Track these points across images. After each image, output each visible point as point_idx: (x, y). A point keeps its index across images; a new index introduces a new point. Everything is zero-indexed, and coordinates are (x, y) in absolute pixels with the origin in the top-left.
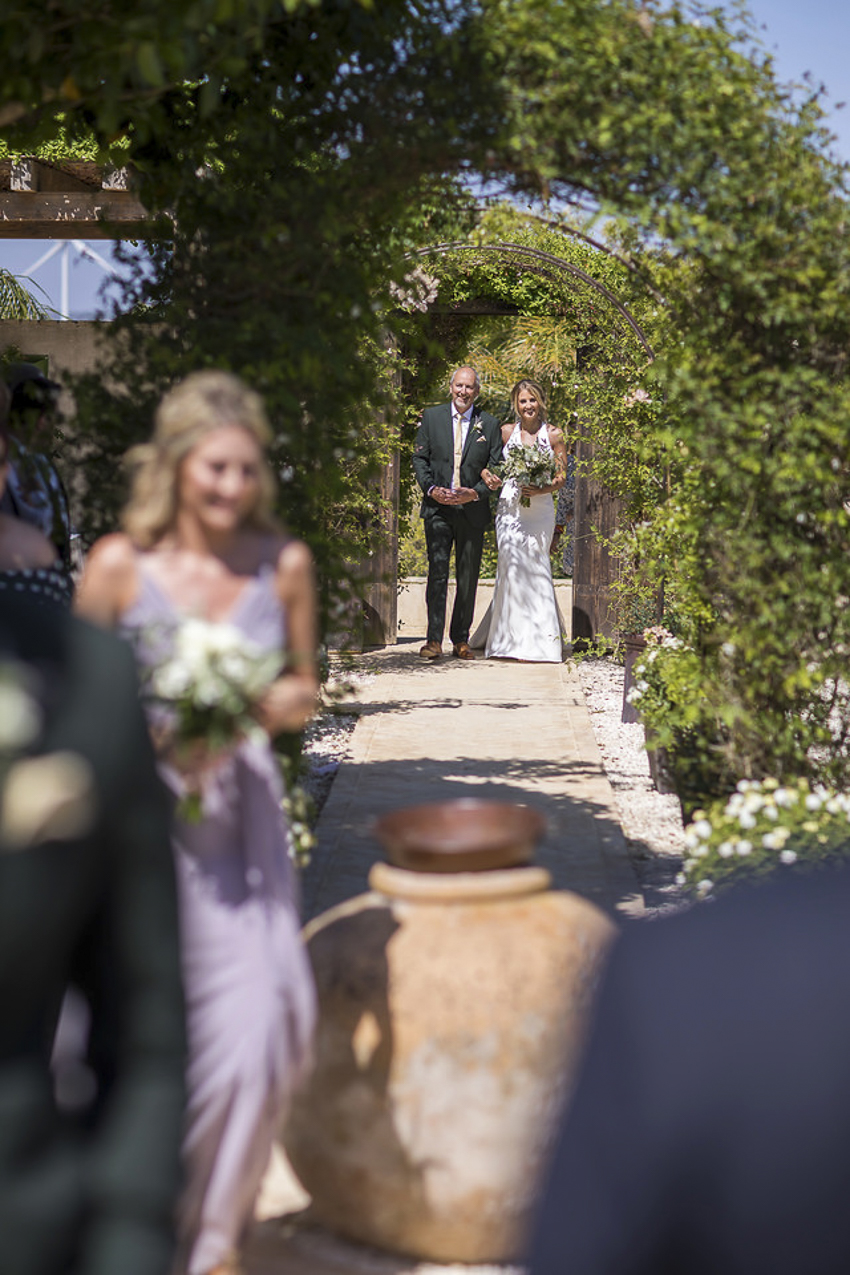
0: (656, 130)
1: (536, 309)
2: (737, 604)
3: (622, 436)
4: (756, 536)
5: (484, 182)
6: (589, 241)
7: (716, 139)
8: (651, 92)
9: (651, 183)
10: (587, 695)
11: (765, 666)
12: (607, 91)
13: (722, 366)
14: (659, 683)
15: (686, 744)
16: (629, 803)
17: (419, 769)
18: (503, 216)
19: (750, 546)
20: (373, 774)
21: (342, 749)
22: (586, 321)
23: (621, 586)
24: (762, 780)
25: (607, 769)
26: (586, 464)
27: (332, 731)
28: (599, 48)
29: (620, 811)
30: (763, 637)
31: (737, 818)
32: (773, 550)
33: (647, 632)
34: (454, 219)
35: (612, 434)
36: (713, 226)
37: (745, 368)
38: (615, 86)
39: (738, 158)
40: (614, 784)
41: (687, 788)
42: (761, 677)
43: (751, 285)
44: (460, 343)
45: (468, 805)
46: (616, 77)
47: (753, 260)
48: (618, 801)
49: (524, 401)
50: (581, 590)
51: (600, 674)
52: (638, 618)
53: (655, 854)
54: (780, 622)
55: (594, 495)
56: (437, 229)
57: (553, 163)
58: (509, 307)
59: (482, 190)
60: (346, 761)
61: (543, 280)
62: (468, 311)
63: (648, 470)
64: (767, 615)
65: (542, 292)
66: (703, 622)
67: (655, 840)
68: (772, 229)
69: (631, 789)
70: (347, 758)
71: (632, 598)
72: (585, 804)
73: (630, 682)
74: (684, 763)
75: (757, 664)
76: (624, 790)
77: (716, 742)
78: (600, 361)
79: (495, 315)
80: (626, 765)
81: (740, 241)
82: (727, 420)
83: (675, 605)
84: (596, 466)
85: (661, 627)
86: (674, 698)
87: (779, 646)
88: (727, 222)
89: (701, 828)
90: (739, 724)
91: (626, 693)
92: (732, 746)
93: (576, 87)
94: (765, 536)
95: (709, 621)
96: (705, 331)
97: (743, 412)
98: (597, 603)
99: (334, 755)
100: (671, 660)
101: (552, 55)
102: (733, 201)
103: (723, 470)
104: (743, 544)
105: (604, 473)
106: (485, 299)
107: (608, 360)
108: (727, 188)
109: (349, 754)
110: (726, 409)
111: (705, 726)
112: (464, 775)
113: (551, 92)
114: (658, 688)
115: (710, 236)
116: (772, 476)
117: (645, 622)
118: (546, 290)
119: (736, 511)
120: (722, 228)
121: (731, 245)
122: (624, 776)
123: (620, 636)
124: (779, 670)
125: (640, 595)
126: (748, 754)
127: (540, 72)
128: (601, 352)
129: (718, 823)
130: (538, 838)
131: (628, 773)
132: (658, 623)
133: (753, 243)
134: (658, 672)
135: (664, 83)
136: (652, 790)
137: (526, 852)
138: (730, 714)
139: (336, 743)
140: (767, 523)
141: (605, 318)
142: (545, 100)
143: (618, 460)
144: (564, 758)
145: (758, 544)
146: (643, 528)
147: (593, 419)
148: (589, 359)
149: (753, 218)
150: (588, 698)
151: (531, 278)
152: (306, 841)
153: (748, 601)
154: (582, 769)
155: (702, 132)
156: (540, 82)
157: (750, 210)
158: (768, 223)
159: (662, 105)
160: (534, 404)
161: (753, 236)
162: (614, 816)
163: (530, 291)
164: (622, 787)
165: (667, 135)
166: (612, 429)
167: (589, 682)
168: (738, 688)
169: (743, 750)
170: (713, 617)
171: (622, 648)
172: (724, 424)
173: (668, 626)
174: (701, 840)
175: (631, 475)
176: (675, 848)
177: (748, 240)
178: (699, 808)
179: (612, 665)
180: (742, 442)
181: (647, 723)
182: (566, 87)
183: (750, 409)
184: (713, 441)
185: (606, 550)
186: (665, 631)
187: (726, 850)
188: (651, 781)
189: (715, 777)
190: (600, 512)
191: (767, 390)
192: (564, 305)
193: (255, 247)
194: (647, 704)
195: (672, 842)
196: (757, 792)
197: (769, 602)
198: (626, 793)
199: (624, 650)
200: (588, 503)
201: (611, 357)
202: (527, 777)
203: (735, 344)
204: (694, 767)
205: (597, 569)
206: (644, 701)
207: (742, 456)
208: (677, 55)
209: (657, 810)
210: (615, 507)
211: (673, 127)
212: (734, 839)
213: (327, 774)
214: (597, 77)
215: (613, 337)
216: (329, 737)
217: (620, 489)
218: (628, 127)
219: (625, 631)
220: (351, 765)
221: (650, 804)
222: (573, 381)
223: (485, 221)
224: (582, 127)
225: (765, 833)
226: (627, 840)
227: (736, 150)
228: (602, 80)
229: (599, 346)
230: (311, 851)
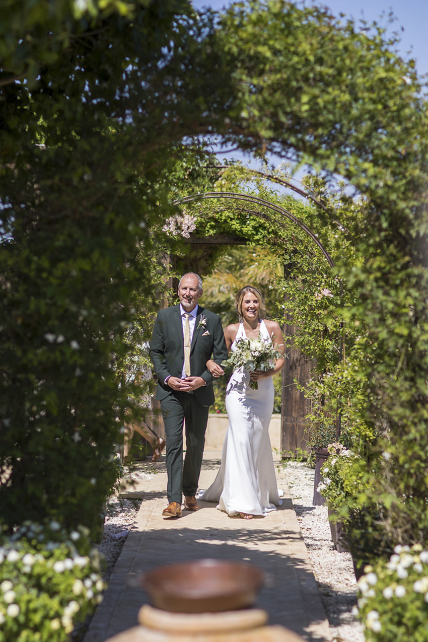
0: (339, 105)
1: (258, 240)
2: (392, 425)
3: (314, 320)
4: (406, 379)
5: (222, 144)
6: (293, 188)
7: (380, 111)
8: (335, 80)
9: (335, 142)
10: (290, 487)
11: (412, 468)
12: (306, 79)
13: (383, 265)
14: (338, 479)
15: (358, 520)
16: (318, 558)
17: (180, 535)
18: (236, 172)
19: (402, 386)
20: (151, 539)
21: (131, 522)
22: (290, 247)
23: (312, 417)
24: (411, 545)
25: (304, 536)
26: (290, 338)
27: (125, 510)
28: (300, 49)
29: (313, 563)
30: (412, 448)
31: (395, 571)
32: (417, 388)
33: (330, 446)
34: (204, 173)
35: (306, 319)
36: (377, 169)
37: (399, 266)
38: (311, 75)
39: (394, 124)
40: (308, 546)
41: (359, 549)
42: (410, 475)
43: (403, 210)
44: (210, 262)
45: (209, 564)
46: (312, 70)
47: (404, 193)
48: (311, 557)
49: (248, 302)
50: (286, 420)
51: (299, 474)
52: (323, 437)
53: (336, 593)
54: (422, 437)
55: (295, 359)
56: (193, 181)
57: (269, 128)
58: (240, 239)
59: (222, 147)
60: (134, 530)
61: (262, 221)
62: (215, 241)
63: (330, 343)
64: (413, 433)
65: (262, 229)
66: (367, 439)
67: (336, 583)
68: (417, 172)
69: (320, 549)
70: (134, 527)
71: (319, 425)
72: (288, 558)
73: (318, 479)
74: (357, 533)
75: (407, 466)
76: (315, 549)
77: (378, 519)
78: (299, 272)
79: (232, 245)
80: (317, 533)
81: (396, 181)
82: (386, 301)
83: (348, 429)
84: (297, 340)
85: (338, 443)
86: (348, 489)
87: (422, 454)
88: (387, 166)
89: (371, 578)
90: (394, 506)
91: (316, 486)
92: (390, 521)
93: (285, 76)
94: (412, 380)
95: (371, 438)
96: (371, 241)
97: (397, 295)
98: (296, 428)
99: (126, 526)
100: (346, 464)
101: (268, 54)
102: (390, 153)
103: (383, 334)
104: (398, 385)
105: (302, 345)
106: (225, 234)
107: (305, 272)
108: (387, 145)
109: (135, 525)
110: (386, 293)
111: (370, 508)
112: (210, 539)
113: (268, 79)
114: (338, 483)
115: (375, 177)
116: (418, 339)
117: (328, 440)
118: (264, 228)
119: (393, 363)
120: (384, 171)
121: (390, 183)
122: (315, 540)
123: (312, 449)
124: (422, 470)
125: (325, 423)
126: (400, 527)
127: (261, 66)
128: (300, 266)
129: (382, 576)
130: (259, 588)
131: (317, 539)
132: (337, 440)
133: (404, 181)
134: (337, 472)
135: (344, 74)
136: (333, 550)
137: (251, 598)
138: (388, 500)
139: (127, 518)
140: (414, 371)
141: (302, 245)
142: (265, 85)
143: (311, 336)
144: (276, 528)
145: (407, 384)
146: (328, 378)
147: (295, 310)
148: (292, 271)
149: (404, 165)
150: (291, 489)
151: (255, 220)
152: (100, 586)
153: (400, 423)
154: (287, 536)
155: (370, 107)
156: (261, 73)
157: (403, 159)
158: (415, 168)
159: (344, 88)
160: (256, 305)
161: (405, 177)
162: (308, 567)
163: (255, 228)
164: (314, 547)
165: (346, 108)
166: (307, 316)
167: (292, 479)
168: (394, 483)
169: (397, 524)
170: (374, 436)
171: (313, 457)
172: (384, 303)
173: (343, 442)
174: (370, 586)
175: (319, 346)
176: (349, 588)
177: (401, 179)
178: (368, 564)
179: (307, 468)
180: (396, 316)
181: (331, 505)
182: (278, 76)
183: (402, 294)
184: (377, 316)
185: (302, 394)
186: (342, 445)
187: (388, 593)
188: (333, 544)
189: (378, 542)
190: (299, 370)
191: (414, 280)
192: (276, 237)
193: (68, 183)
194: (330, 493)
195: (347, 584)
196: (407, 553)
197: (415, 424)
198: (316, 552)
199: (314, 458)
200: (291, 364)
201: (306, 270)
202: (251, 541)
203: (392, 249)
204: (363, 536)
205: (297, 407)
206: (328, 491)
207: (397, 325)
208: (353, 55)
209: (336, 563)
210: (308, 367)
211: (350, 104)
212: (394, 585)
213: (121, 538)
214: (300, 70)
215: (308, 257)
216: (123, 514)
217: (312, 355)
218: (320, 101)
219: (315, 446)
220: (137, 532)
221: (332, 559)
222: (282, 285)
223: (225, 175)
224: (289, 103)
225: (414, 581)
226: (318, 582)
227: (392, 119)
228: (303, 72)
229: (299, 263)
230: (103, 592)
